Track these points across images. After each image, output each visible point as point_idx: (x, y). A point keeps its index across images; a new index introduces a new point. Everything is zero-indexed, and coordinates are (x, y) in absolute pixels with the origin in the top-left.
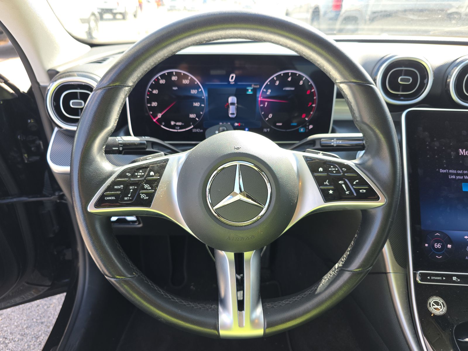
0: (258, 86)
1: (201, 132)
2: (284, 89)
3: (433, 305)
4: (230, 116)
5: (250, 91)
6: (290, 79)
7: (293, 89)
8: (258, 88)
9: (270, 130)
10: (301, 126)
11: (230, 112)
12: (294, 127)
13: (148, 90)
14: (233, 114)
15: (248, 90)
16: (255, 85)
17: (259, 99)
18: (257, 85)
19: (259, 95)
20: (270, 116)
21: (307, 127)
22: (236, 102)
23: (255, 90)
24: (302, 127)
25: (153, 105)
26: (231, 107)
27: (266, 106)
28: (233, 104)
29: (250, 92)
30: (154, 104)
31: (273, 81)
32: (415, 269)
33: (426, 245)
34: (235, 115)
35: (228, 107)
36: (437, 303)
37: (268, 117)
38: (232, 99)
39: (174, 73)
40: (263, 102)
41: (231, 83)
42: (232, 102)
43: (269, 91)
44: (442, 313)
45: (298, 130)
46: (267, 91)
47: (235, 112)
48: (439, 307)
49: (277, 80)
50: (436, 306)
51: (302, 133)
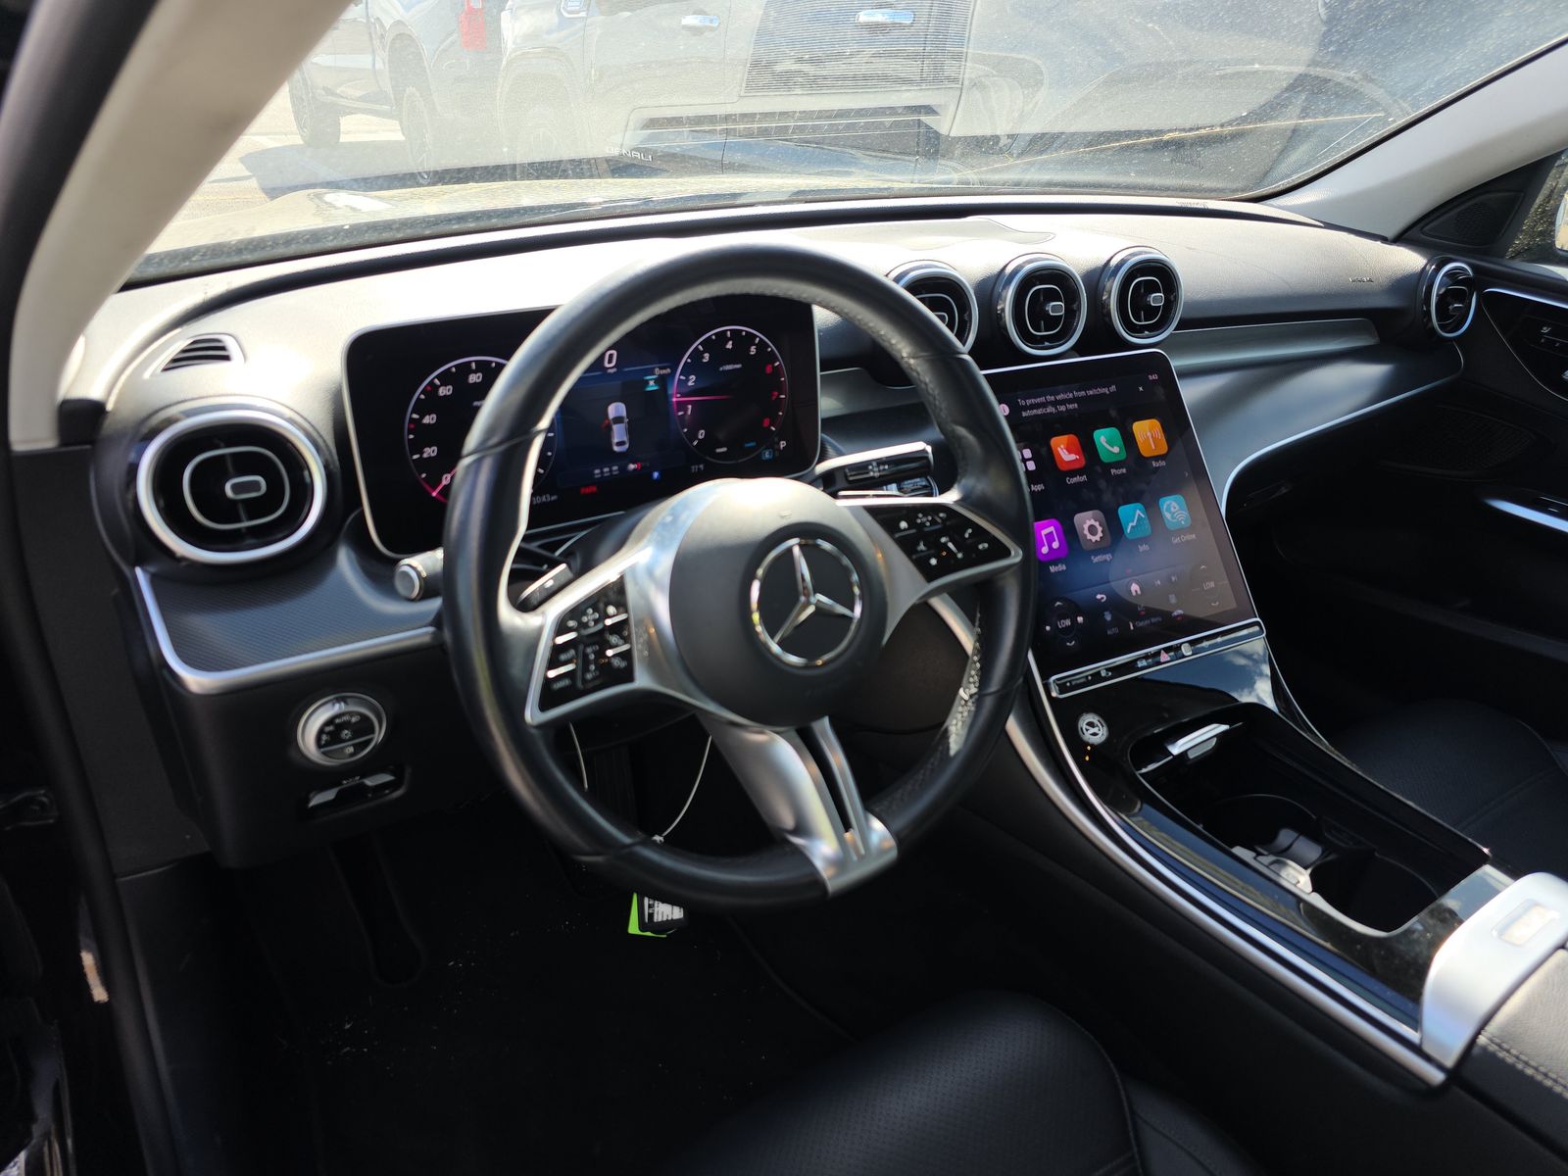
0: (669, 370)
1: (554, 501)
2: (721, 369)
3: (1087, 730)
4: (616, 449)
5: (652, 383)
6: (729, 345)
7: (739, 366)
8: (668, 374)
9: (704, 466)
10: (764, 446)
11: (616, 440)
12: (752, 450)
13: (411, 419)
14: (620, 444)
15: (647, 382)
16: (661, 368)
17: (674, 400)
18: (665, 368)
19: (673, 389)
20: (702, 434)
21: (776, 447)
22: (624, 414)
23: (663, 381)
24: (767, 448)
25: (425, 456)
26: (615, 427)
27: (689, 412)
28: (618, 420)
29: (652, 387)
30: (430, 452)
31: (696, 354)
32: (1045, 677)
33: (1048, 628)
34: (627, 446)
35: (609, 429)
36: (1091, 724)
37: (697, 438)
38: (616, 409)
39: (474, 365)
40: (682, 406)
41: (610, 371)
42: (617, 415)
43: (693, 377)
44: (1103, 738)
45: (759, 456)
46: (687, 380)
47: (625, 439)
48: (1095, 730)
49: (704, 352)
50: (1092, 730)
51: (767, 461)
